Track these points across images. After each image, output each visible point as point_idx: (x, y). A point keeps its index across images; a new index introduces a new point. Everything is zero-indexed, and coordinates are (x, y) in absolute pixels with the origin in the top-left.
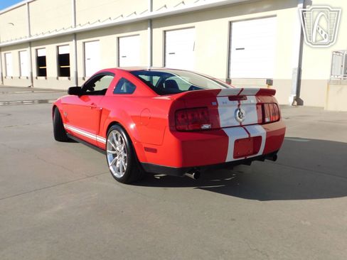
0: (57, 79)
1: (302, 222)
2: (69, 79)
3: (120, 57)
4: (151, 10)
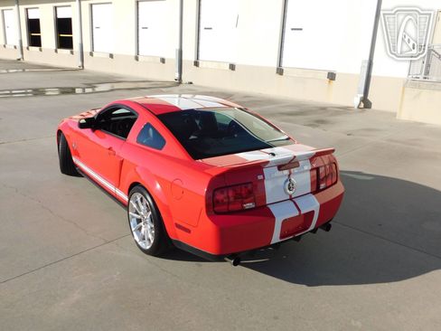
0: (56, 51)
1: (353, 322)
2: (72, 53)
3: (140, 28)
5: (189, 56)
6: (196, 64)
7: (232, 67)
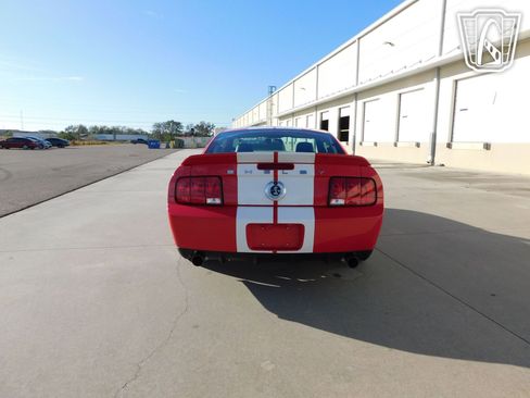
4: (441, 54)
5: (442, 139)
6: (449, 146)
7: (487, 147)
